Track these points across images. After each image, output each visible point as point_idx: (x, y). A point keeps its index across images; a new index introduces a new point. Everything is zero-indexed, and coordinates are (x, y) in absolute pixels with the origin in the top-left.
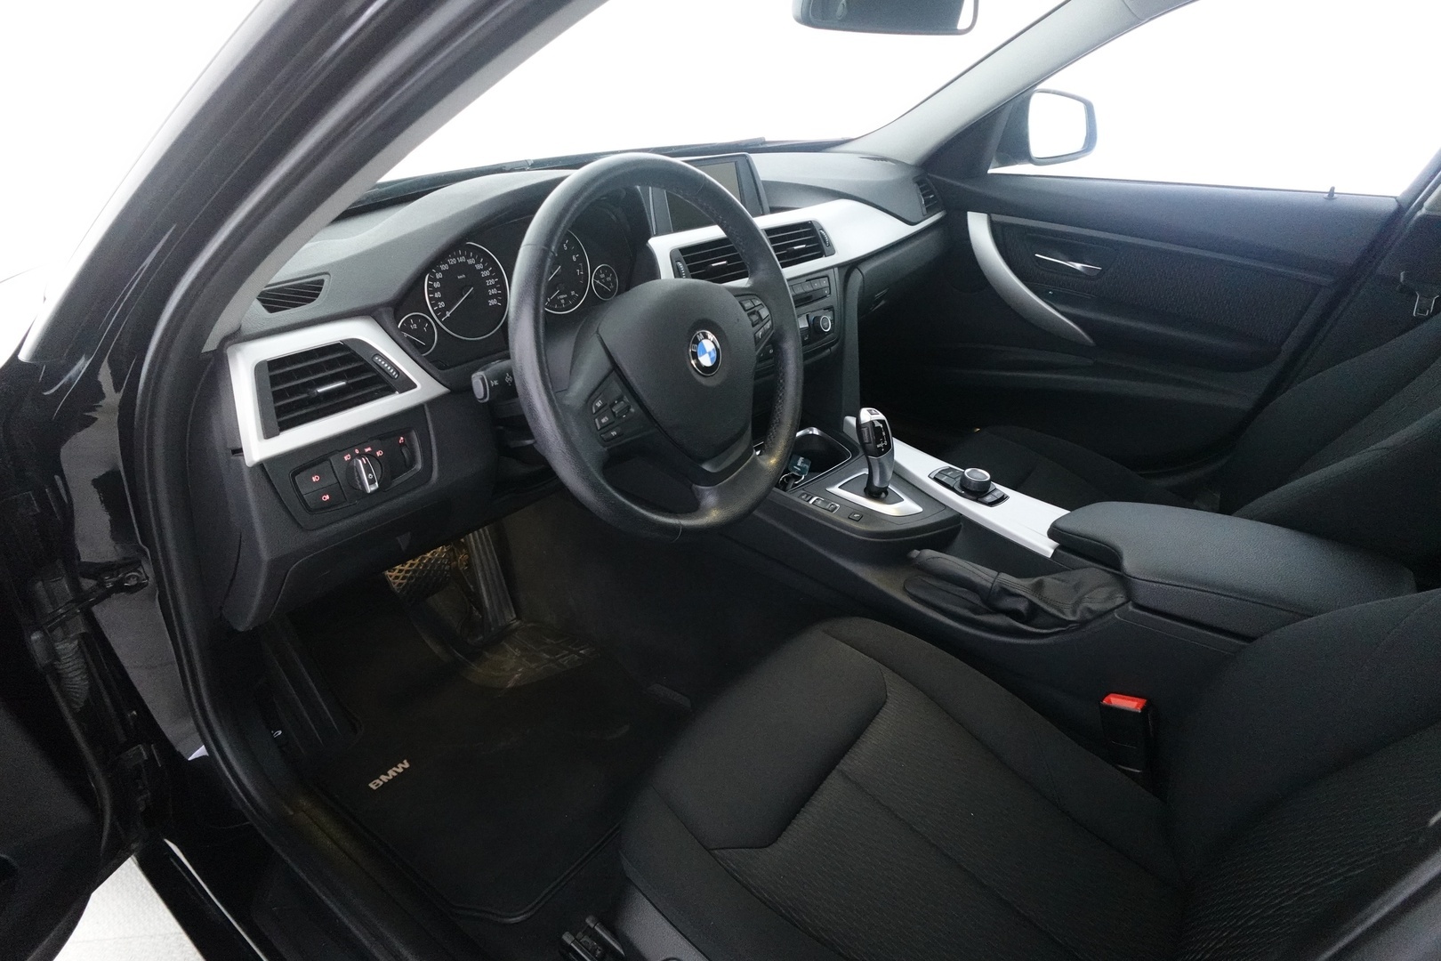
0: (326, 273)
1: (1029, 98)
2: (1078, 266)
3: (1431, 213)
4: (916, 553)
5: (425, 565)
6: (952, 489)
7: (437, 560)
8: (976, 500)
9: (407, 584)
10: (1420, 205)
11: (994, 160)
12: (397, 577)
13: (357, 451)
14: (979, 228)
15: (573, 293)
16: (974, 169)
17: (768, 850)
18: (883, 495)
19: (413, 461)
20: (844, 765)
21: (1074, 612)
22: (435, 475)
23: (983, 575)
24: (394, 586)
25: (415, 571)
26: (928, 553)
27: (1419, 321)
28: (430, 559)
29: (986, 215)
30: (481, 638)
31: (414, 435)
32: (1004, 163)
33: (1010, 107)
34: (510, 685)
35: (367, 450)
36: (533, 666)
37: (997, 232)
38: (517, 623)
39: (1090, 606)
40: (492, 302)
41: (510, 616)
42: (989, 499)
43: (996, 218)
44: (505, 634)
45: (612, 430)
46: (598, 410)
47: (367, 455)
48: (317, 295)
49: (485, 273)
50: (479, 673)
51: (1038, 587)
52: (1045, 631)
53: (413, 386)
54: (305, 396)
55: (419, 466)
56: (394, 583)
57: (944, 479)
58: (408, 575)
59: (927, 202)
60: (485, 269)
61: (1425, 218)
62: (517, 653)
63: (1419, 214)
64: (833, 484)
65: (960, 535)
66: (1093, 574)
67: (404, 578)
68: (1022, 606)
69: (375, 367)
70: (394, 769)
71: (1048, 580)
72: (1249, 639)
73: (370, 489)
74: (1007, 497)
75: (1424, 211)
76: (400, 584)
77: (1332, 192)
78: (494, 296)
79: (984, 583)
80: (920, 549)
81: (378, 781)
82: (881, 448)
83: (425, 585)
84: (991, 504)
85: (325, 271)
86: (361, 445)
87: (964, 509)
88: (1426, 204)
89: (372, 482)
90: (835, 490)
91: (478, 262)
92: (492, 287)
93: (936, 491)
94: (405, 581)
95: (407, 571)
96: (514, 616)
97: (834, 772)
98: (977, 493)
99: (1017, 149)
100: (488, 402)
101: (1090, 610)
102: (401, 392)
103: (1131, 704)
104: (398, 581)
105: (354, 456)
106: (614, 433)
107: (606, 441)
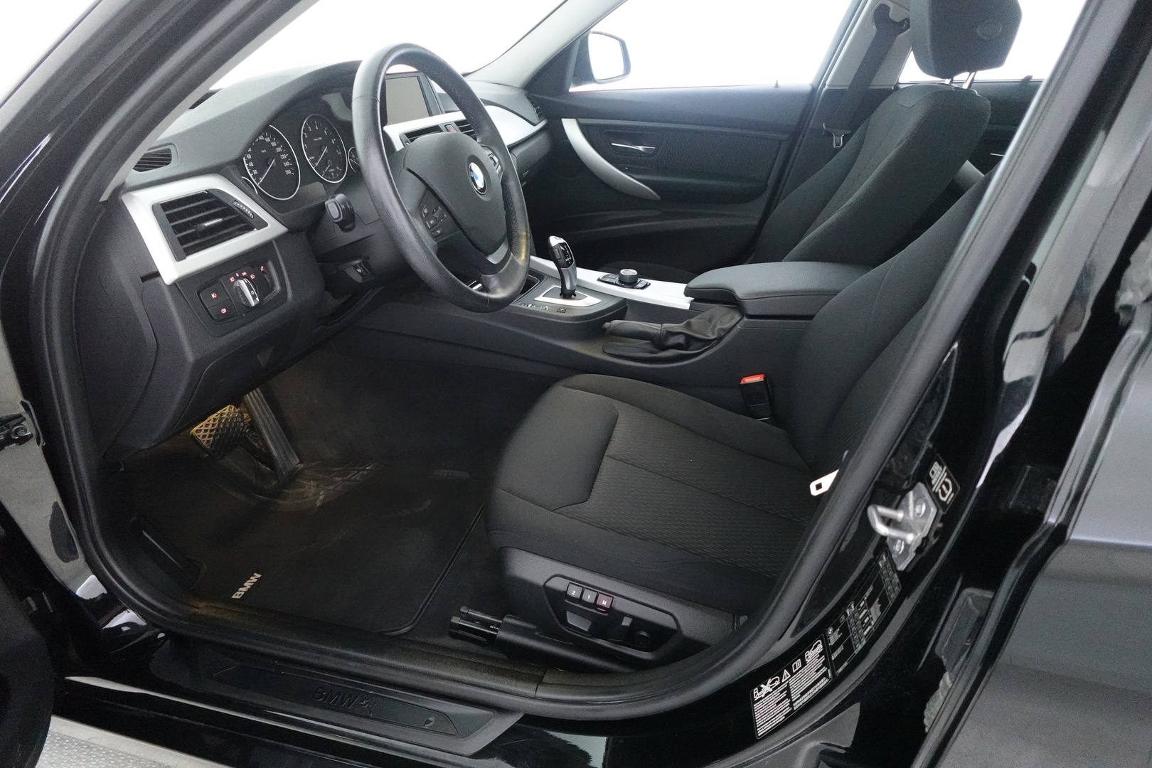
0: (171, 144)
1: (587, 37)
2: (641, 148)
3: (831, 88)
4: (607, 324)
5: (224, 424)
6: (616, 284)
7: (232, 419)
8: (633, 288)
9: (214, 440)
10: (824, 85)
11: (572, 84)
12: (204, 436)
13: (237, 275)
14: (572, 129)
15: (338, 168)
16: (561, 89)
17: (587, 502)
18: (573, 296)
19: (273, 285)
20: (610, 451)
21: (713, 334)
22: (290, 295)
23: (654, 328)
24: (204, 443)
25: (217, 430)
26: (616, 322)
27: (837, 151)
28: (227, 419)
29: (574, 120)
30: (274, 483)
31: (270, 264)
32: (578, 83)
33: (579, 41)
34: (318, 504)
35: (244, 274)
36: (331, 487)
37: (585, 130)
38: (302, 465)
39: (721, 327)
40: (288, 172)
41: (295, 461)
42: (640, 285)
43: (583, 121)
44: (294, 476)
45: (437, 229)
46: (427, 215)
47: (245, 277)
48: (170, 160)
49: (279, 150)
50: (286, 504)
51: (689, 325)
52: (699, 351)
53: (265, 225)
54: (193, 230)
55: (278, 288)
56: (204, 441)
57: (608, 280)
58: (213, 433)
59: (538, 111)
60: (278, 146)
61: (827, 91)
62: (312, 483)
63: (824, 89)
64: (538, 296)
65: (628, 311)
66: (717, 310)
67: (210, 436)
68: (681, 340)
69: (236, 209)
70: (249, 581)
71: (693, 320)
72: (810, 317)
73: (253, 303)
74: (650, 284)
75: (826, 87)
76: (208, 441)
77: (777, 86)
78: (288, 168)
79: (655, 331)
80: (609, 321)
81: (239, 593)
82: (568, 262)
83: (228, 439)
84: (642, 288)
85: (169, 142)
86: (240, 269)
87: (629, 295)
88: (827, 83)
89: (254, 297)
90: (540, 298)
91: (272, 141)
92: (285, 160)
93: (605, 288)
94: (212, 438)
95: (211, 431)
96: (298, 461)
97: (605, 457)
98: (631, 283)
99: (585, 74)
100: (342, 220)
101: (723, 330)
102: (258, 229)
103: (758, 379)
104: (207, 439)
105: (236, 279)
106: (439, 232)
107: (435, 237)
